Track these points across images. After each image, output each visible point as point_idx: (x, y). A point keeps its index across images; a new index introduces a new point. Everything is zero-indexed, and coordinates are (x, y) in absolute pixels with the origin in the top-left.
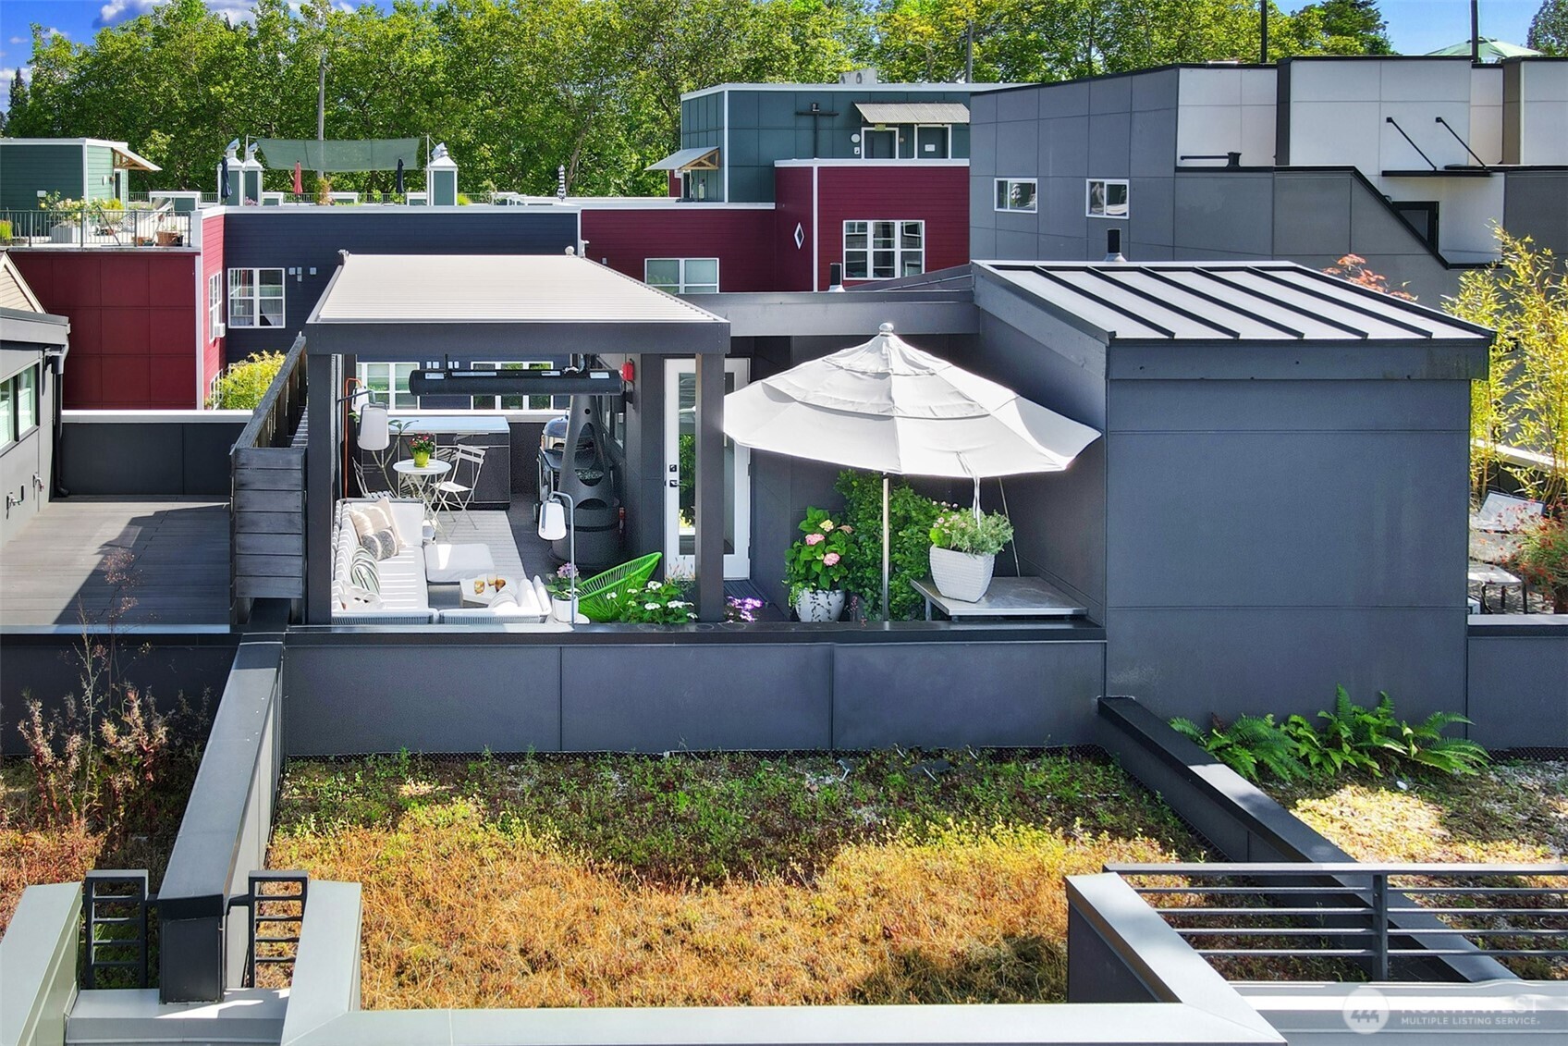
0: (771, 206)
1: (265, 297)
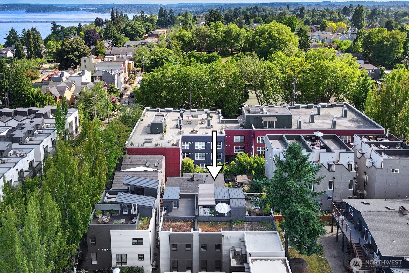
0: (251, 130)
1: (187, 146)
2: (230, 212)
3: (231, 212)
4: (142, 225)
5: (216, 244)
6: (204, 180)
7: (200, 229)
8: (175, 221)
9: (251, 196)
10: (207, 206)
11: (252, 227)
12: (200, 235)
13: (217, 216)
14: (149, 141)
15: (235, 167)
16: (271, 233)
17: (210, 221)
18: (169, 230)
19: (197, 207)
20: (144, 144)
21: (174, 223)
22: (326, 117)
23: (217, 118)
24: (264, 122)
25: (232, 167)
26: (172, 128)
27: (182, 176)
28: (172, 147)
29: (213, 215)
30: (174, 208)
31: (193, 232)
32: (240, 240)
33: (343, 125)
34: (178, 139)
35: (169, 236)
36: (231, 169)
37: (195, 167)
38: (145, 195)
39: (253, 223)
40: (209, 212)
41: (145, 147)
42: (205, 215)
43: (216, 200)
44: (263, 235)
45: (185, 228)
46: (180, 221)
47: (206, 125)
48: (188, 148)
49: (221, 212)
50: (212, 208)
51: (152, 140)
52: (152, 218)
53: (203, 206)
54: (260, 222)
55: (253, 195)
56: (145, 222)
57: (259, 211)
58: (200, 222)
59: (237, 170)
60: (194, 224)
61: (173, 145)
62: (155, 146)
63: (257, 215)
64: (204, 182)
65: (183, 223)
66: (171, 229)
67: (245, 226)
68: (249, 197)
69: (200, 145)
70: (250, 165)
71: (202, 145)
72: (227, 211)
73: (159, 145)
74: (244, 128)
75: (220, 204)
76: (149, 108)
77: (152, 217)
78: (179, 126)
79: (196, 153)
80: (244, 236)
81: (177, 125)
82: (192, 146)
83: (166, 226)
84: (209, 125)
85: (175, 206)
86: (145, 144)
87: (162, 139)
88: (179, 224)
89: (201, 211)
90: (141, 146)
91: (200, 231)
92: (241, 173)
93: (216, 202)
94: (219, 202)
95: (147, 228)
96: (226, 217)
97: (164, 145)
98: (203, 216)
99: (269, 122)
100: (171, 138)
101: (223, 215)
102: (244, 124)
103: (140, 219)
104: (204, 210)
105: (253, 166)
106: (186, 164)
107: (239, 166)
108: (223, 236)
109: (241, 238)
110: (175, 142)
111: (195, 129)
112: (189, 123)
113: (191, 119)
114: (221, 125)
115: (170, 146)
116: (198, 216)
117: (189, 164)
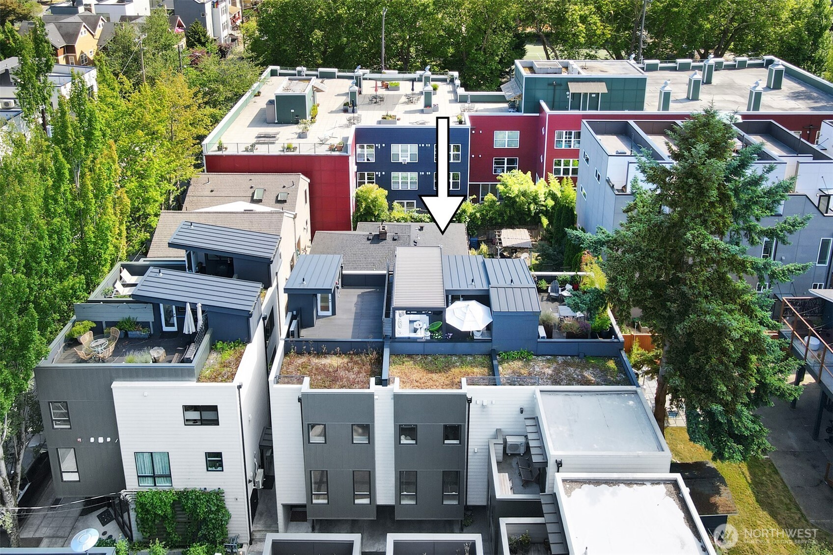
0: (538, 115)
1: (368, 153)
2: (489, 327)
3: (494, 328)
4: (217, 367)
5: (445, 427)
6: (413, 238)
7: (397, 380)
8: (319, 354)
9: (550, 279)
10: (419, 311)
11: (557, 371)
12: (398, 399)
13: (452, 340)
14: (267, 140)
15: (497, 208)
16: (618, 393)
17: (430, 355)
18: (300, 381)
19: (390, 311)
20: (253, 146)
21: (318, 357)
22: (727, 88)
23: (449, 92)
24: (573, 94)
25: (487, 208)
26: (332, 112)
27: (355, 229)
28: (329, 153)
29: (438, 336)
30: (321, 313)
31: (374, 388)
32: (522, 412)
33: (774, 105)
34: (346, 136)
35: (300, 400)
36: (484, 212)
37: (391, 208)
38: (235, 275)
39: (560, 359)
40: (425, 327)
41: (256, 153)
42: (413, 335)
43: (447, 292)
44: (594, 399)
45: (352, 376)
46: (335, 354)
47: (420, 105)
48: (373, 160)
49: (463, 328)
50: (436, 315)
51: (278, 136)
52: (249, 345)
53: (409, 310)
54: (582, 355)
55: (555, 278)
56: (228, 355)
57: (577, 325)
58: (397, 355)
59: (501, 214)
60: (379, 362)
61: (332, 149)
62: (283, 151)
63: (570, 335)
64: (412, 244)
65: (346, 360)
66: (307, 380)
67: (537, 369)
68: (544, 284)
69: (404, 152)
70: (536, 204)
71: (409, 153)
72: (482, 326)
73: (295, 148)
74: (518, 110)
75: (459, 305)
76: (278, 68)
77: (249, 340)
78: (350, 106)
79: (393, 174)
80: (533, 399)
81: (346, 104)
82: (384, 155)
83: (291, 368)
84: (428, 105)
85: (325, 308)
86: (257, 146)
87: (302, 136)
88: (333, 361)
89: (400, 322)
90: (247, 150)
91: (396, 387)
92: (511, 224)
93: (447, 297)
94: (455, 298)
95: (231, 377)
96: (479, 341)
97: (305, 148)
98: (409, 340)
99: (586, 94)
100: (328, 134)
101: (467, 337)
102: (520, 102)
103: (212, 347)
104: (411, 322)
105: (543, 205)
106: (365, 200)
107: (506, 206)
108: (470, 401)
109: (525, 406)
110: (336, 142)
111: (391, 113)
112: (376, 100)
113: (382, 92)
114: (458, 107)
115: (323, 151)
116: (393, 338)
117: (374, 201)
